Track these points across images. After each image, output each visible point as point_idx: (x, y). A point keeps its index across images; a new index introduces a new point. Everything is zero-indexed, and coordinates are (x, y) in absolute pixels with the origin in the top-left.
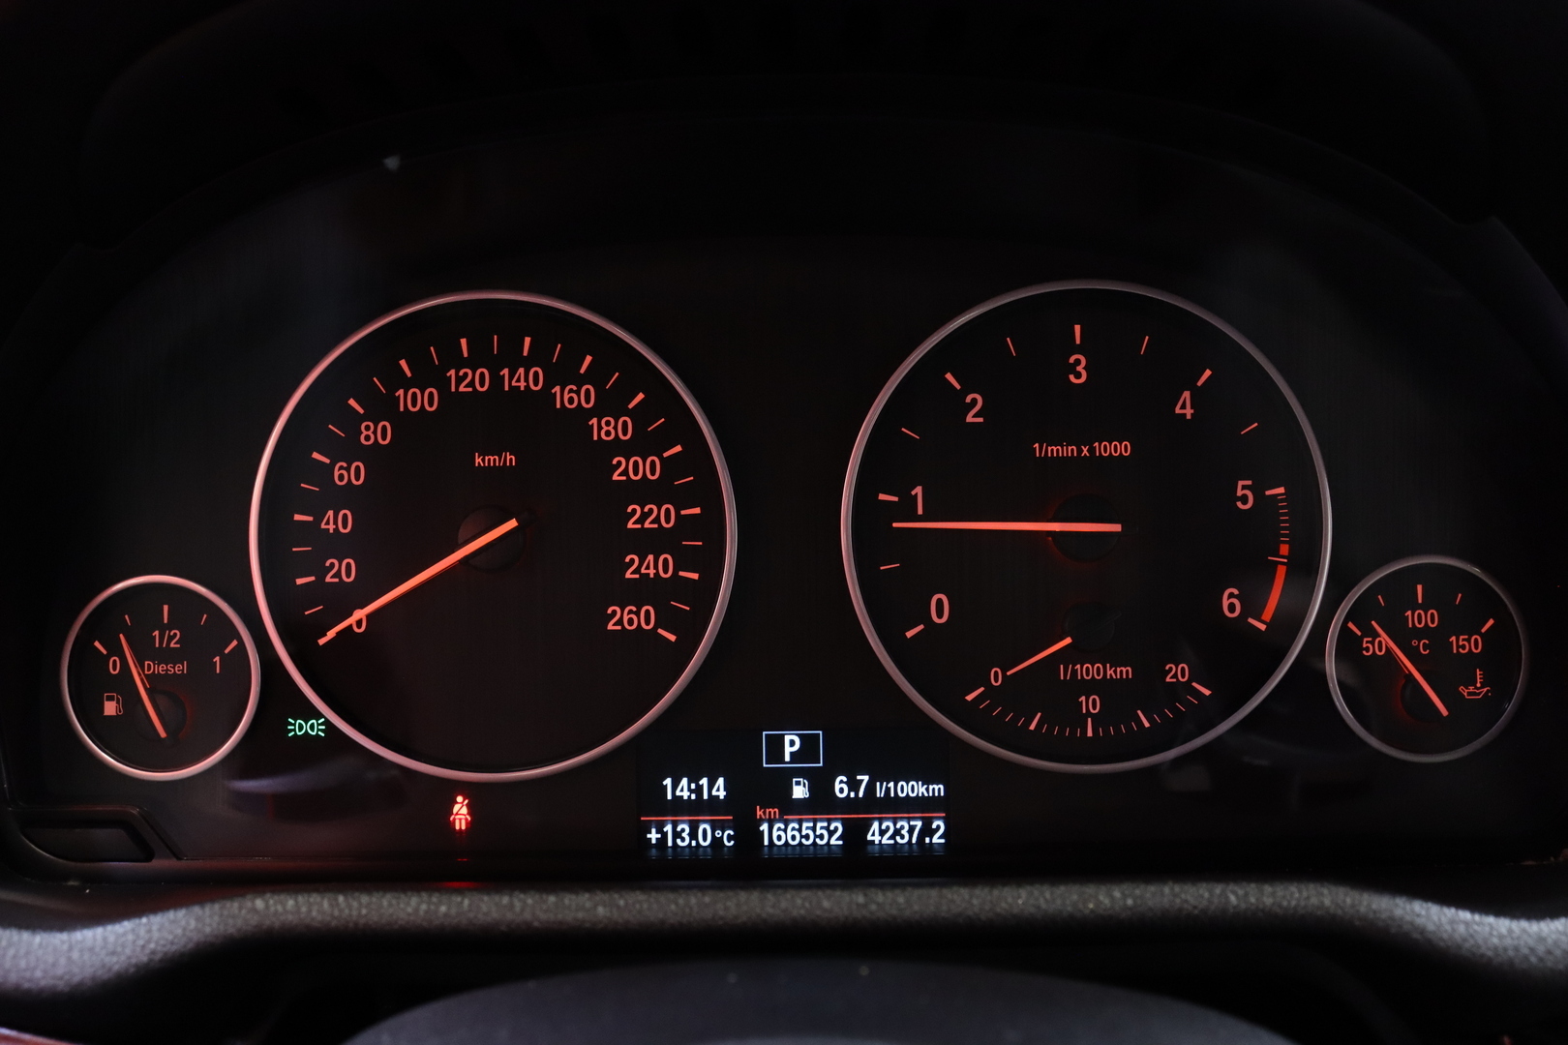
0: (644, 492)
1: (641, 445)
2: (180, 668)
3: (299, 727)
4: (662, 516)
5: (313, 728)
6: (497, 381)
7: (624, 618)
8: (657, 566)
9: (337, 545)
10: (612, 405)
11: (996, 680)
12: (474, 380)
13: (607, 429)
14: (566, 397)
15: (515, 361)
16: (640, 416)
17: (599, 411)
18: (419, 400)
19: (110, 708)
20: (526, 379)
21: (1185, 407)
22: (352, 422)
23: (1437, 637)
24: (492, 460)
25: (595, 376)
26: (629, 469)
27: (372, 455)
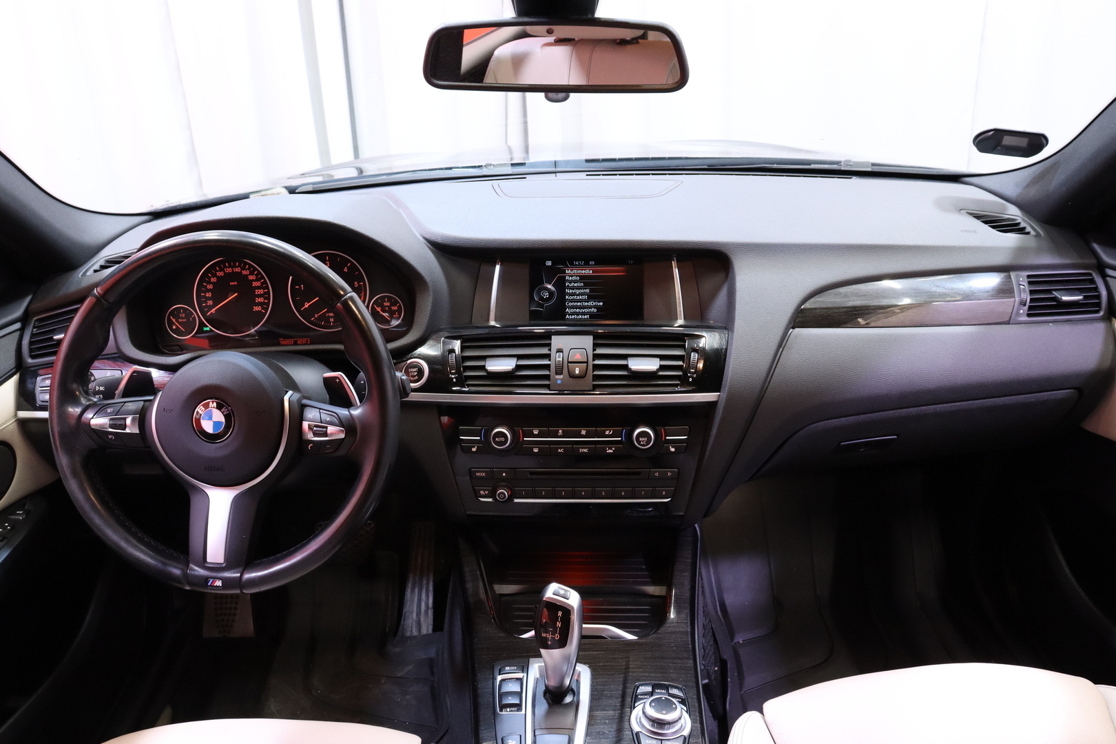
0: (258, 288)
1: (257, 280)
2: (185, 320)
3: (205, 329)
4: (261, 291)
5: (208, 329)
6: (233, 270)
7: (256, 308)
8: (261, 300)
9: (209, 299)
10: (252, 273)
11: (316, 316)
12: (229, 270)
13: (251, 277)
14: (244, 272)
15: (235, 267)
16: (257, 275)
17: (250, 274)
18: (220, 274)
19: (174, 327)
20: (237, 270)
21: (346, 270)
22: (210, 278)
23: (389, 307)
24: (233, 283)
25: (249, 269)
26: (255, 284)
27: (213, 283)
